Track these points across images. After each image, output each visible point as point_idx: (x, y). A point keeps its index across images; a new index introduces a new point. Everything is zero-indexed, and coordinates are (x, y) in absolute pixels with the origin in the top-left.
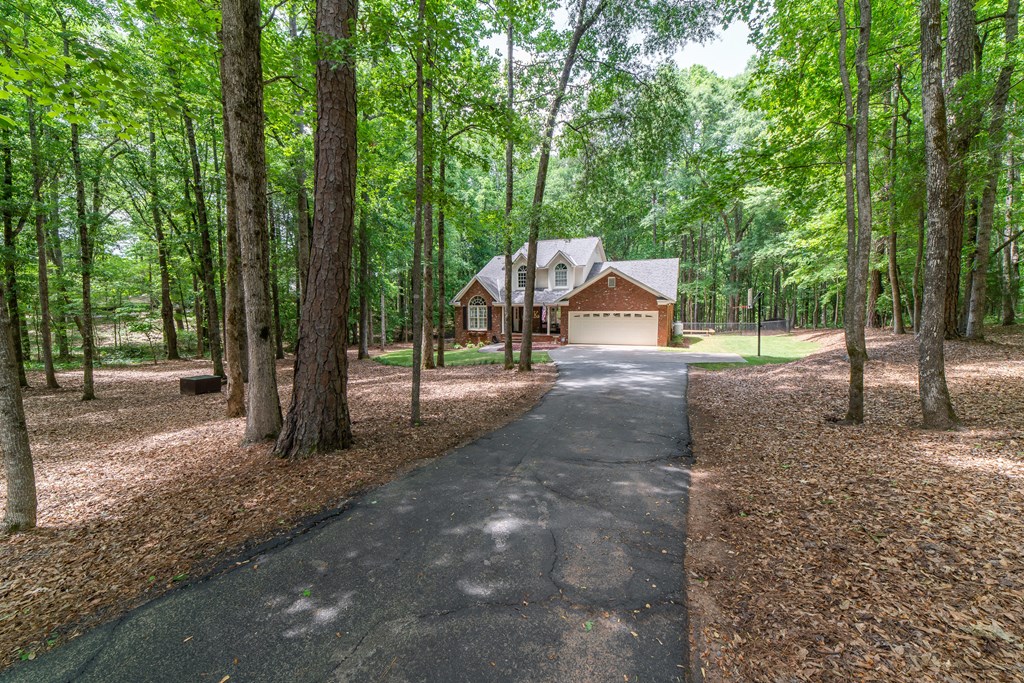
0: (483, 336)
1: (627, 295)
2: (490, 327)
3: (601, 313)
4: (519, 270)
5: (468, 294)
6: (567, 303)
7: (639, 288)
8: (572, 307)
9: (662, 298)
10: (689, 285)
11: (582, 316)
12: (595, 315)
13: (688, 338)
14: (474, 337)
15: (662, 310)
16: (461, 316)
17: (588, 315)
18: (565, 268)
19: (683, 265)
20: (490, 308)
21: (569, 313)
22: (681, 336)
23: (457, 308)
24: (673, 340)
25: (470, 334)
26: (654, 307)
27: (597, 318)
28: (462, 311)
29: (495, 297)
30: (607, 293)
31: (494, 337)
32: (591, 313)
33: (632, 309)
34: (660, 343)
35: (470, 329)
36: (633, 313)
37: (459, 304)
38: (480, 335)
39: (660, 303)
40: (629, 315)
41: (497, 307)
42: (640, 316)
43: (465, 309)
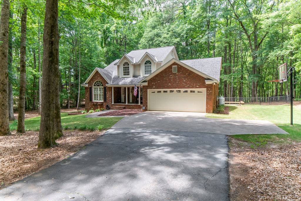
0: (101, 105)
1: (185, 78)
2: (105, 99)
3: (168, 90)
4: (124, 65)
5: (92, 79)
6: (146, 84)
7: (193, 72)
8: (150, 86)
9: (209, 79)
10: (228, 76)
11: (156, 92)
12: (164, 91)
13: (228, 107)
14: (96, 106)
15: (209, 87)
16: (89, 93)
17: (160, 92)
18: (151, 63)
19: (225, 65)
20: (105, 88)
21: (148, 90)
22: (223, 105)
23: (86, 88)
24: (217, 108)
25: (94, 104)
26: (203, 85)
27: (166, 93)
28: (89, 90)
29: (108, 81)
30: (171, 76)
31: (107, 106)
32: (162, 90)
33: (189, 87)
34: (208, 111)
35: (94, 101)
36: (189, 90)
37: (87, 85)
38: (99, 105)
39: (208, 82)
40: (186, 91)
41: (109, 88)
42: (194, 92)
43: (91, 88)
